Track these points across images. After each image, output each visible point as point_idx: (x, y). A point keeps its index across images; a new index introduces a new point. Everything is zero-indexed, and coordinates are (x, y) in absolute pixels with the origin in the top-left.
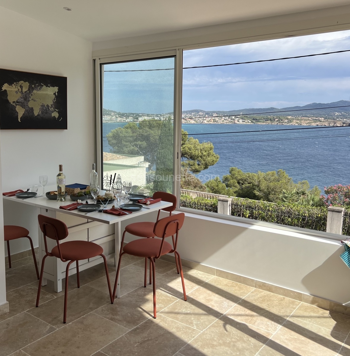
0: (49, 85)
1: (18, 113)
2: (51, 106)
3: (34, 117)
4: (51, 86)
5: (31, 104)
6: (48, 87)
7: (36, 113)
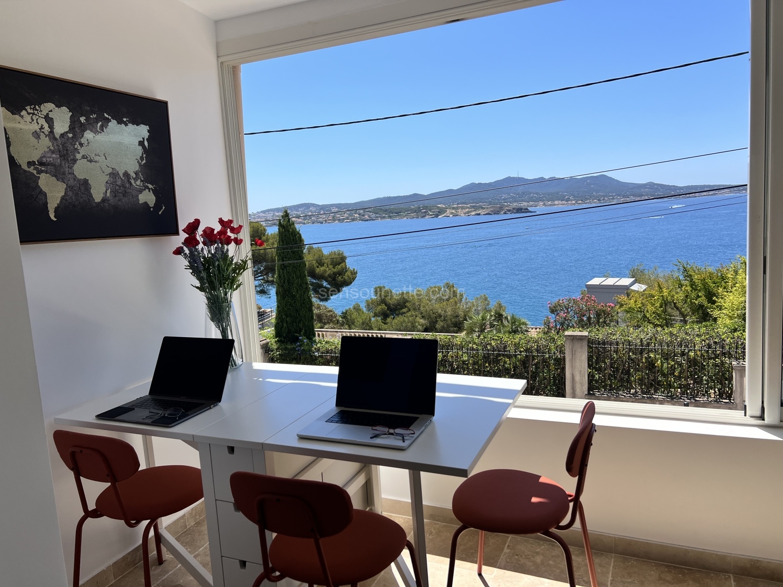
0: (125, 119)
1: (46, 195)
2: (134, 176)
3: (94, 205)
4: (129, 123)
5: (81, 169)
6: (123, 125)
7: (98, 193)
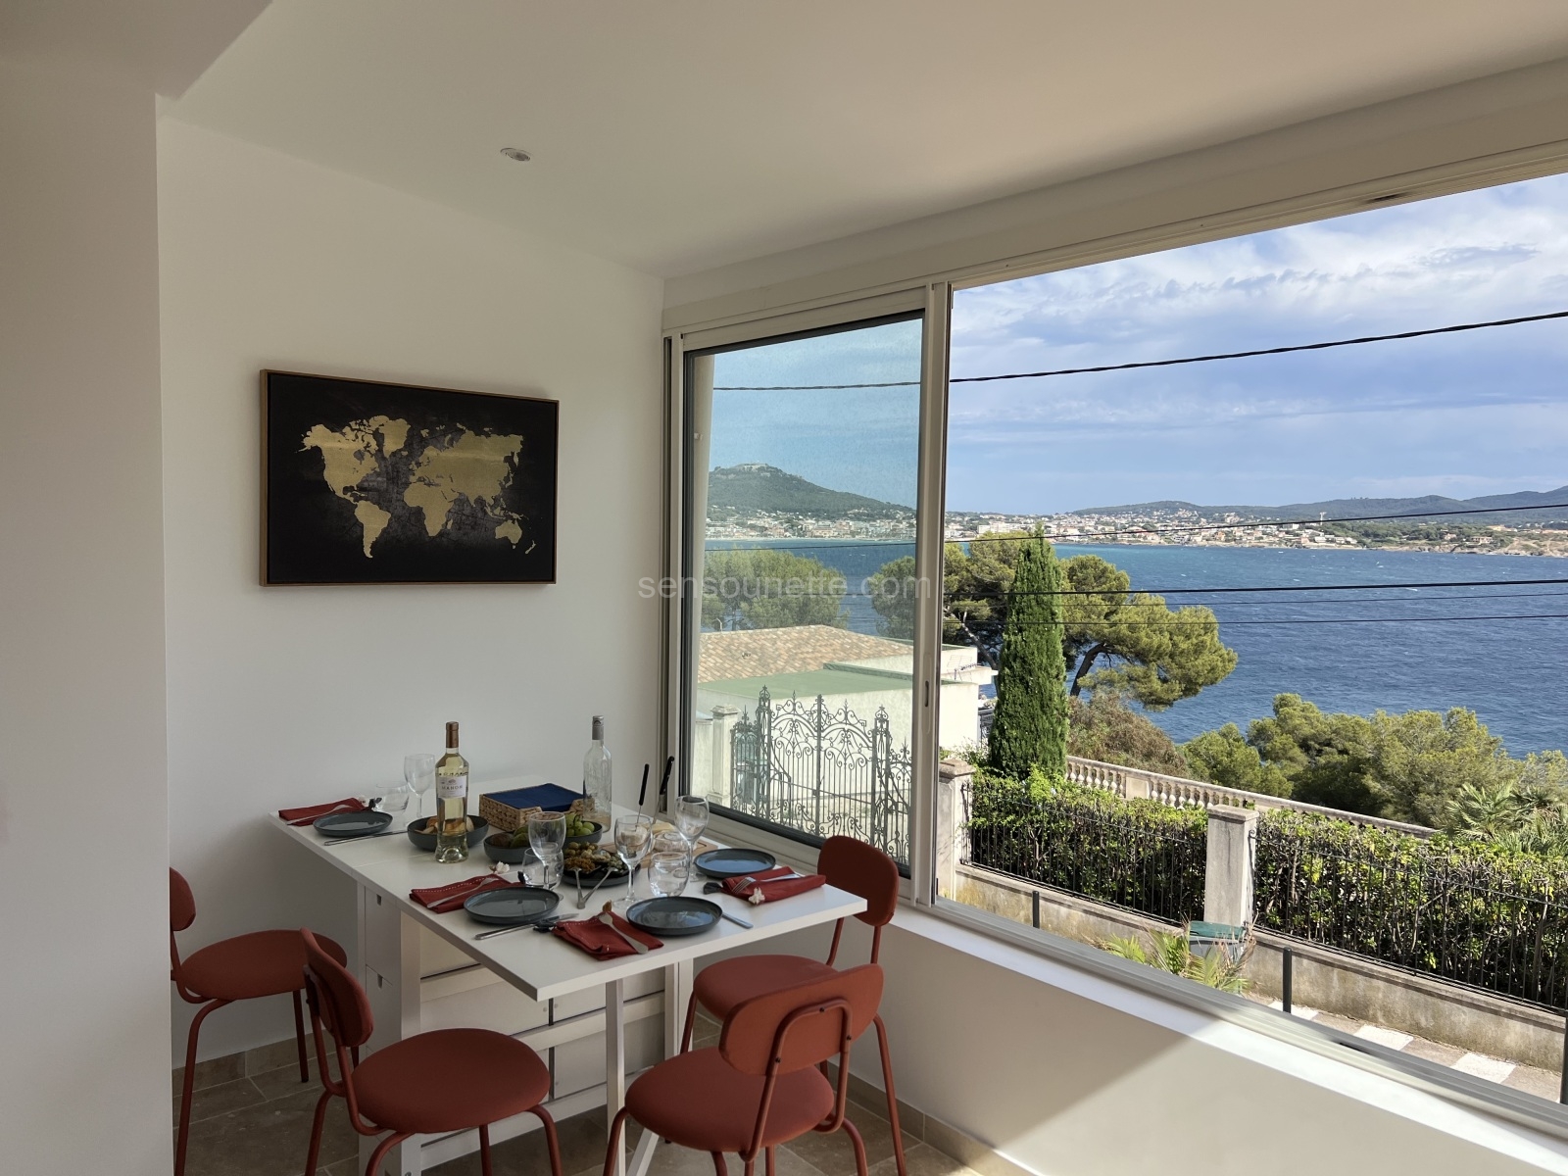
0: (486, 429)
1: (362, 526)
2: (492, 502)
3: (427, 539)
4: (493, 433)
5: (413, 497)
6: (483, 437)
7: (434, 525)
